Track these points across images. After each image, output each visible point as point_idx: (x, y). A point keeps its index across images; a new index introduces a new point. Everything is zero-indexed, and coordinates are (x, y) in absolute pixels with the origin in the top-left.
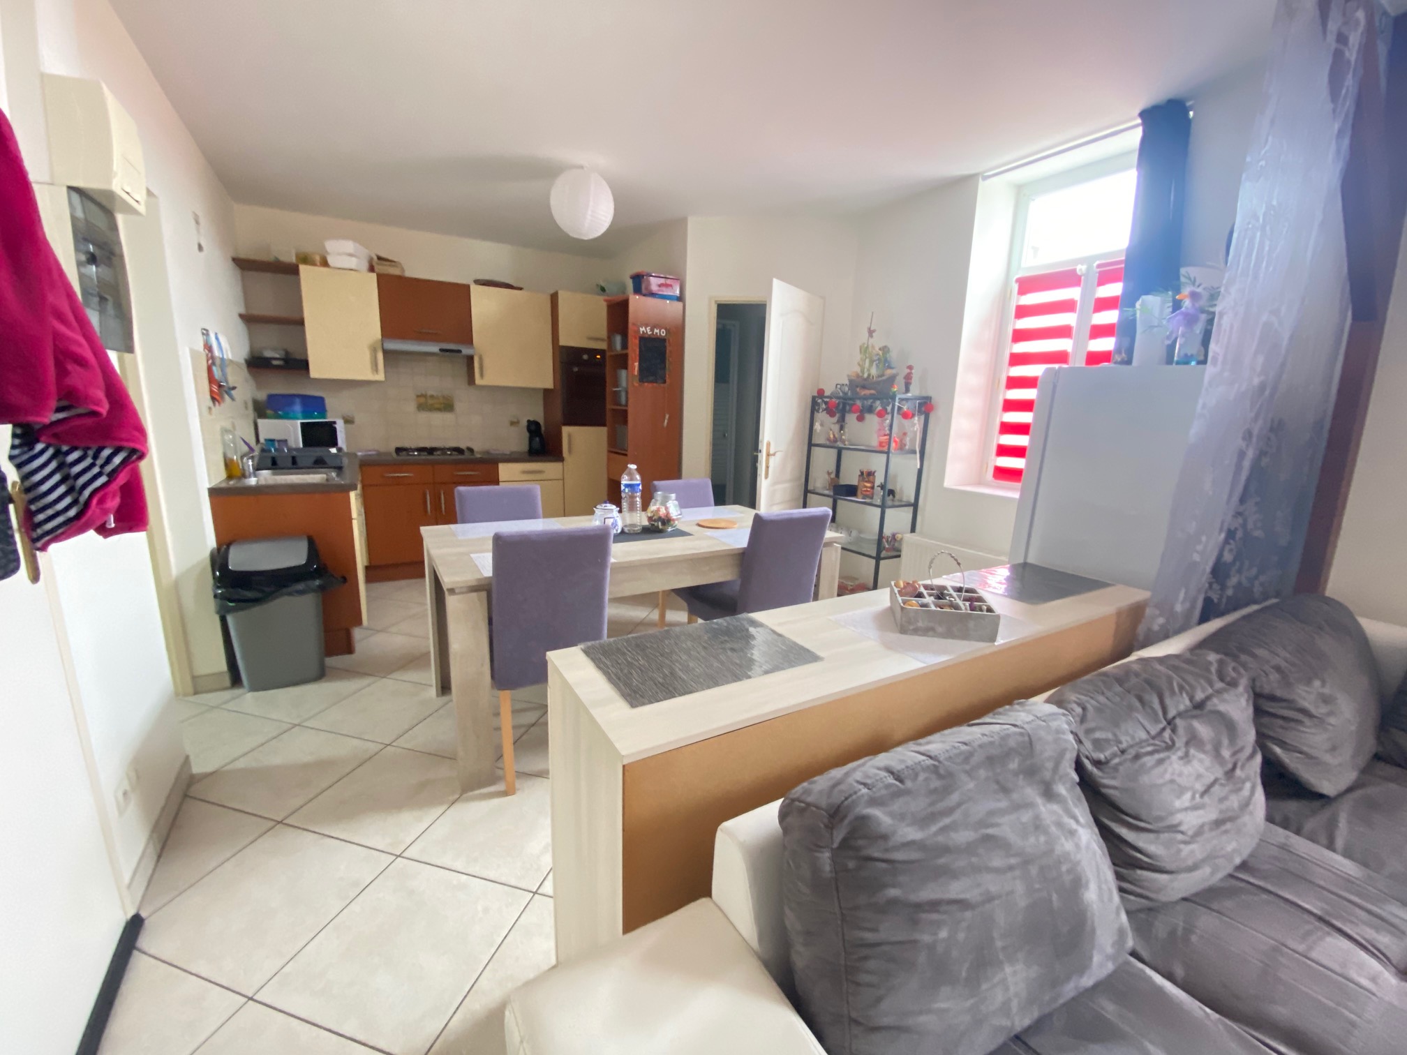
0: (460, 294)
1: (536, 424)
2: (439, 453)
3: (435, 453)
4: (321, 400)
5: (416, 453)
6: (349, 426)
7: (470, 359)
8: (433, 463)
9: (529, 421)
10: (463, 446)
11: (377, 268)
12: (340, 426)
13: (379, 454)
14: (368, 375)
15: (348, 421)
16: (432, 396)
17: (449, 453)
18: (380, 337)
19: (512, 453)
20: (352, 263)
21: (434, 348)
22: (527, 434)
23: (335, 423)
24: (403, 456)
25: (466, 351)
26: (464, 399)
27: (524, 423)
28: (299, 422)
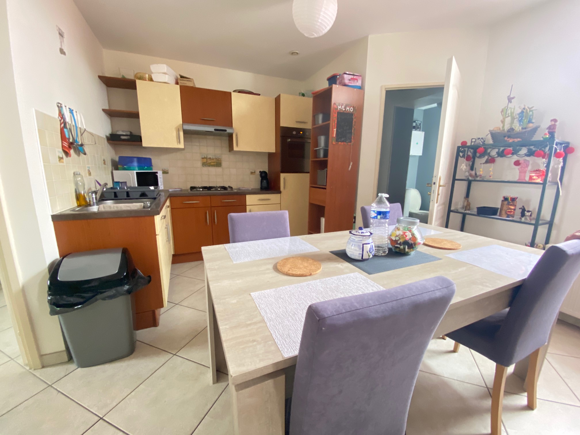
0: (226, 97)
1: (265, 172)
2: (213, 189)
3: (211, 190)
4: (150, 160)
5: (201, 190)
6: (165, 175)
7: (230, 136)
8: (210, 195)
9: (260, 172)
10: (226, 185)
11: (179, 81)
12: (160, 175)
13: (181, 190)
14: (174, 145)
15: (165, 172)
16: (210, 158)
17: (219, 189)
18: (182, 123)
19: (252, 189)
20: (166, 78)
21: (211, 129)
22: (260, 179)
23: (157, 173)
24: (194, 192)
25: (229, 131)
26: (227, 159)
27: (258, 173)
28: (135, 172)
